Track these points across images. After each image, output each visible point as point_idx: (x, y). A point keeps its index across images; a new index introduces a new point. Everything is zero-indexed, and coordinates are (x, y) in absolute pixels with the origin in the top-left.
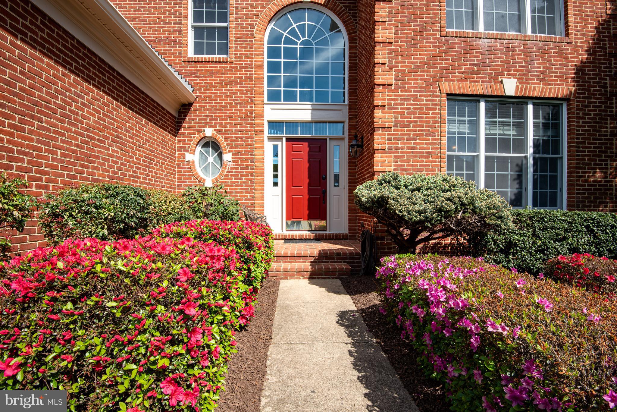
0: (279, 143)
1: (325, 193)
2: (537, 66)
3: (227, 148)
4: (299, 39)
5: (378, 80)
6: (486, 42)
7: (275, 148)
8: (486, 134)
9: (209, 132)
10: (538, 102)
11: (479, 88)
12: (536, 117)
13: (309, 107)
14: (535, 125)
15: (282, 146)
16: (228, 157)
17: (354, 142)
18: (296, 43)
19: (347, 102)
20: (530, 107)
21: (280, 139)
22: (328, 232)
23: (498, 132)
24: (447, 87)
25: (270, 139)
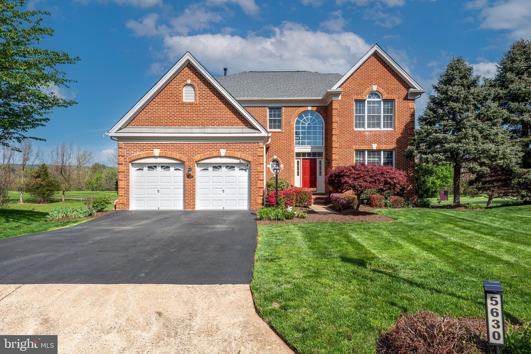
0: (299, 160)
1: (316, 178)
2: (384, 139)
3: (282, 163)
4: (307, 123)
5: (334, 146)
6: (367, 133)
7: (298, 162)
8: (368, 161)
9: (275, 157)
10: (385, 151)
11: (365, 147)
12: (384, 155)
13: (310, 147)
14: (384, 157)
15: (301, 161)
16: (282, 166)
17: (326, 162)
18: (306, 124)
19: (324, 145)
20: (382, 152)
21: (300, 159)
22: (317, 192)
23: (372, 160)
24: (354, 147)
25: (296, 159)
